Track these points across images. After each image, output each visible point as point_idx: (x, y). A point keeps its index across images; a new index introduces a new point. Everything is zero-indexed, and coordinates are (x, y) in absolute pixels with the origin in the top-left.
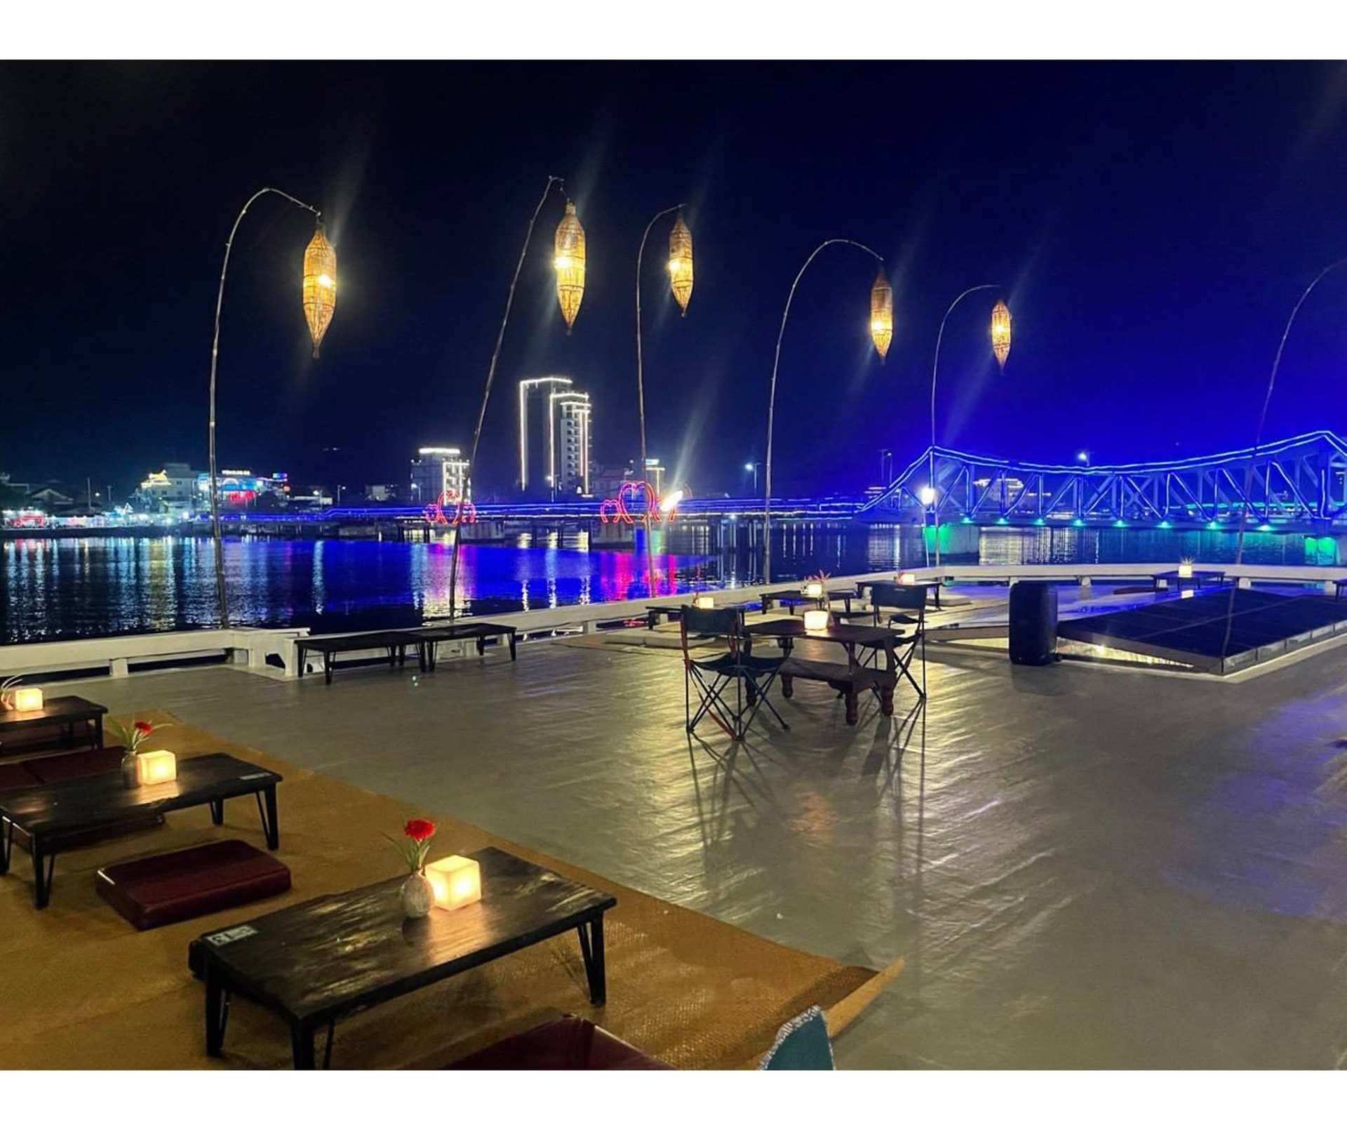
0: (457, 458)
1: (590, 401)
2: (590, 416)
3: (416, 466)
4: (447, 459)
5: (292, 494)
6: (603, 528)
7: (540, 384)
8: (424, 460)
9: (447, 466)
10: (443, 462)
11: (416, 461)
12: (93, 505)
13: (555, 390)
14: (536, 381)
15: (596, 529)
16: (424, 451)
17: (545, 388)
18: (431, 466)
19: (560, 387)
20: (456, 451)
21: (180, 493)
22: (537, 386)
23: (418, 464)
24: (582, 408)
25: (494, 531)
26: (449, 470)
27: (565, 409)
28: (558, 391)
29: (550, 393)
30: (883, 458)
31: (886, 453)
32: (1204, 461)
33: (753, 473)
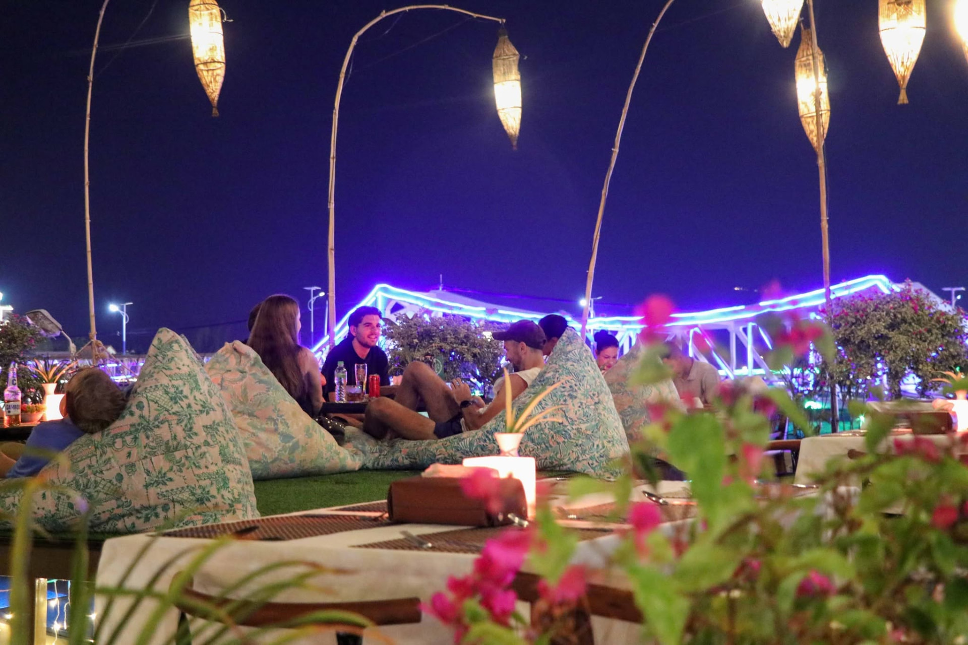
30: (312, 300)
31: (316, 293)
32: (735, 312)
33: (120, 318)
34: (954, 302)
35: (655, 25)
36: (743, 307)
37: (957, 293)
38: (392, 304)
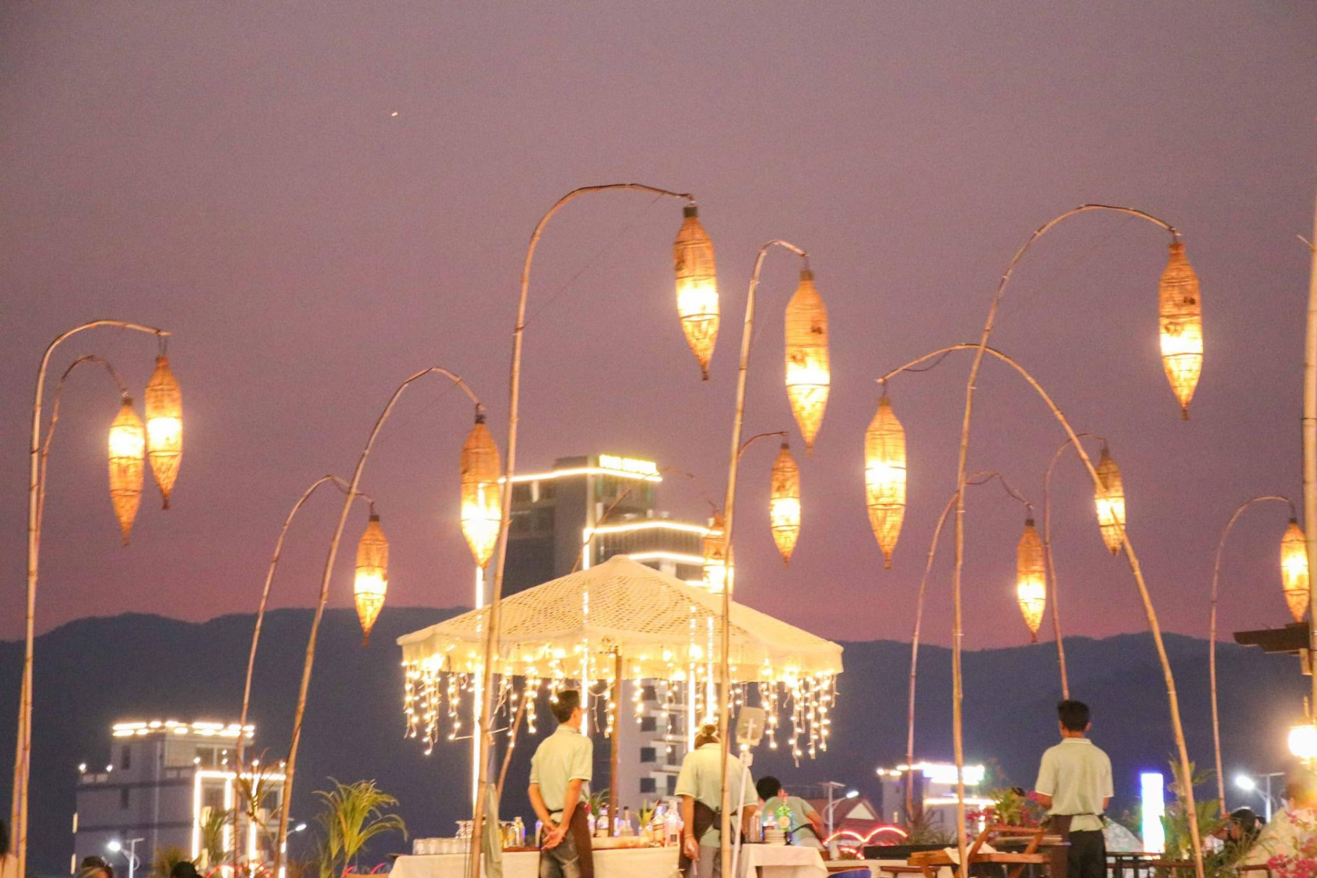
0: (240, 757)
3: (97, 787)
4: (208, 757)
8: (126, 764)
9: (205, 782)
10: (193, 768)
11: (97, 767)
13: (599, 507)
16: (123, 730)
18: (147, 784)
20: (241, 731)
23: (102, 778)
26: (212, 798)
28: (613, 514)
29: (582, 522)
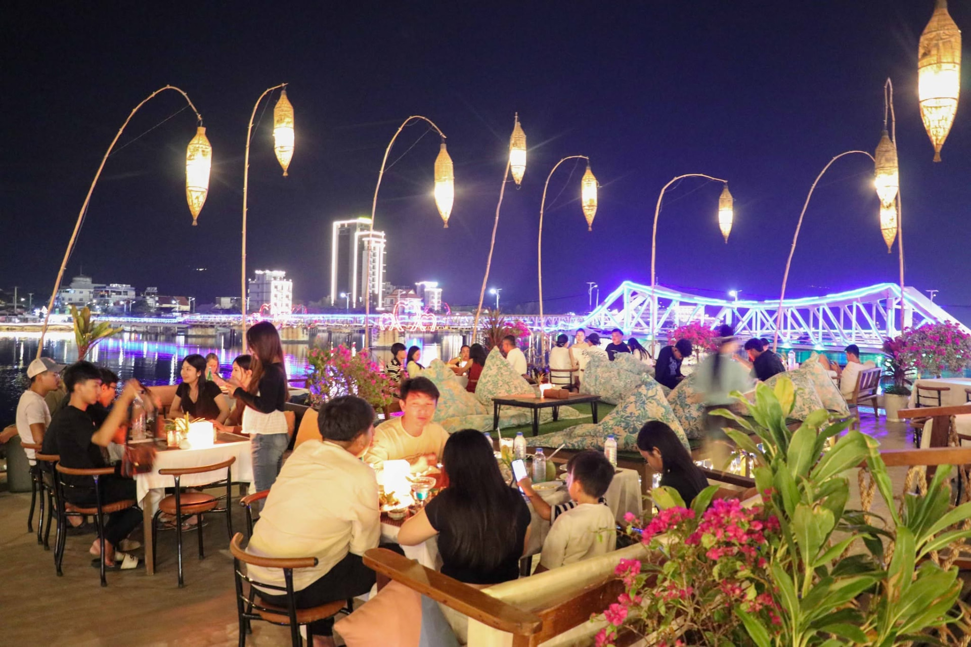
0: (283, 279)
1: (385, 237)
2: (385, 249)
3: (252, 283)
5: (159, 301)
6: (381, 334)
7: (349, 225)
8: (258, 280)
9: (275, 284)
10: (272, 281)
11: (253, 280)
12: (18, 307)
13: (359, 229)
14: (346, 222)
15: (376, 336)
16: (259, 273)
17: (352, 228)
18: (263, 284)
19: (363, 227)
20: (283, 273)
21: (81, 300)
22: (346, 226)
23: (254, 282)
24: (379, 242)
25: (301, 334)
26: (276, 287)
27: (366, 244)
28: (362, 230)
29: (356, 232)
30: (591, 289)
31: (593, 285)
32: (813, 300)
33: (495, 296)
34: (932, 298)
35: (814, 185)
36: (817, 298)
37: (934, 293)
38: (632, 292)
